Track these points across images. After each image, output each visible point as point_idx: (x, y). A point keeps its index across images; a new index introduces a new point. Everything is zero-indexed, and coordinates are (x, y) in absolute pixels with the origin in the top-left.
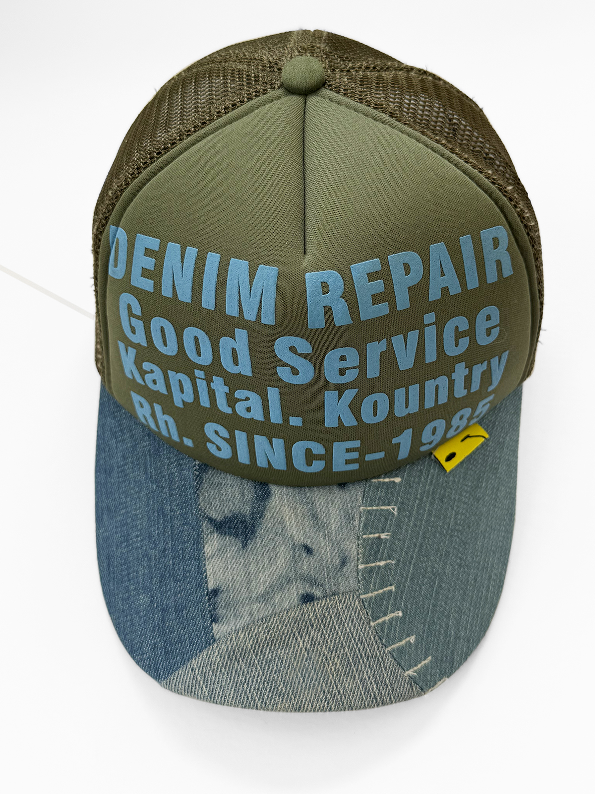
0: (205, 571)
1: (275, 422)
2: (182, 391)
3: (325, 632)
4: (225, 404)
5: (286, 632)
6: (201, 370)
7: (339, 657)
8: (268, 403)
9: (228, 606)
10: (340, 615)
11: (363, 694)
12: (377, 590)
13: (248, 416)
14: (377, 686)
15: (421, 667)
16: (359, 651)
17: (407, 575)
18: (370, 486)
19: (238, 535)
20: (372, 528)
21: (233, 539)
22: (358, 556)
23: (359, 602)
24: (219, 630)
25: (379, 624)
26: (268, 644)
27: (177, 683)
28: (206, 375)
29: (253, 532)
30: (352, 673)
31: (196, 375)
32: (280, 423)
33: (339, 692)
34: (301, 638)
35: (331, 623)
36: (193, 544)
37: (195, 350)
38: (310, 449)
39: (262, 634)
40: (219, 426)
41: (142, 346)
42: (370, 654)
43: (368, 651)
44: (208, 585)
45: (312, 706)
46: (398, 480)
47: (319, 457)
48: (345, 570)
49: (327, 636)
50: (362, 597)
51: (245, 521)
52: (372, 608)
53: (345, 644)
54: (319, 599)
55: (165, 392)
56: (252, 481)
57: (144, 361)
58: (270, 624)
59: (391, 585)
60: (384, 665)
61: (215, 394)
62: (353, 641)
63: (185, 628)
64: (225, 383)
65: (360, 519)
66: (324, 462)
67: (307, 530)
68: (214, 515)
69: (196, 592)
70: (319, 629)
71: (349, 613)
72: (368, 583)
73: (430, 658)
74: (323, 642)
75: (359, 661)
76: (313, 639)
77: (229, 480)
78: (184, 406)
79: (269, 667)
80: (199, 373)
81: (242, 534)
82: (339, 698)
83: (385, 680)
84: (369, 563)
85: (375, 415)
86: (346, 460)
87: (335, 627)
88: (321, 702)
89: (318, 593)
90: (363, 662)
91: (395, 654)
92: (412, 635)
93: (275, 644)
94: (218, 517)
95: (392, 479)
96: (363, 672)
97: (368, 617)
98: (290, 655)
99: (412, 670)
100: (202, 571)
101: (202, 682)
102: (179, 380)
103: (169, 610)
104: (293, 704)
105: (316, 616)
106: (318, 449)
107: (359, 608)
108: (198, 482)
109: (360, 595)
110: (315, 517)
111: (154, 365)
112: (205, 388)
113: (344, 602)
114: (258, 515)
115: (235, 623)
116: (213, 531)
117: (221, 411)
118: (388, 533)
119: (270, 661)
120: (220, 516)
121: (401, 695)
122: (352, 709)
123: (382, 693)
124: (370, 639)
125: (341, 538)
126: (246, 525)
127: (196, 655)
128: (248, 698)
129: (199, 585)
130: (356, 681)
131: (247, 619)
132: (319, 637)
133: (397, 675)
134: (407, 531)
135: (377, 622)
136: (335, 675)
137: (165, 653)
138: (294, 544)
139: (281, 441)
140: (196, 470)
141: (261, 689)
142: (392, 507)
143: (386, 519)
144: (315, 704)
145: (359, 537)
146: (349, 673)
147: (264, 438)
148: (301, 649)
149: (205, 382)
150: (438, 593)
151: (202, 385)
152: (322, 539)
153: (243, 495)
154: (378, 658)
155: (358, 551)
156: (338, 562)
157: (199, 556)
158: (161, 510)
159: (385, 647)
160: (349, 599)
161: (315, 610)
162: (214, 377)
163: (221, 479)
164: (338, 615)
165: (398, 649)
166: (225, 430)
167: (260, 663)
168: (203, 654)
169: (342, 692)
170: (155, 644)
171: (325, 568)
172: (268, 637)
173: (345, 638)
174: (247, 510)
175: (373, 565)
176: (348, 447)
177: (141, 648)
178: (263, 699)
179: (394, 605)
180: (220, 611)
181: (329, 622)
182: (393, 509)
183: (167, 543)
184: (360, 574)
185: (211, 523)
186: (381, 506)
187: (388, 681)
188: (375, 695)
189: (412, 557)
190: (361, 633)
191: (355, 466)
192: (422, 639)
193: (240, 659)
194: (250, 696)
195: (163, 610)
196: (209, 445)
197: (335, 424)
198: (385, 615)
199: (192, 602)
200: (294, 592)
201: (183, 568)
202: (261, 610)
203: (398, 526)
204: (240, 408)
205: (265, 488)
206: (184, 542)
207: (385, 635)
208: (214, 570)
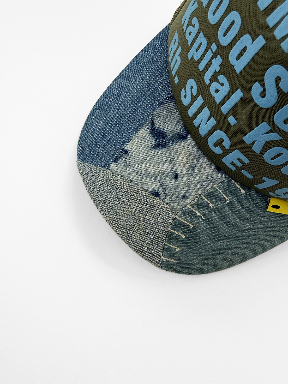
0: (130, 140)
1: (222, 111)
2: (197, 50)
3: (149, 212)
4: (210, 76)
5: (135, 196)
6: (217, 46)
7: (144, 225)
8: (230, 98)
9: (125, 162)
10: (161, 213)
11: (139, 246)
12: (185, 221)
13: (213, 93)
14: (147, 250)
15: (170, 261)
16: (154, 232)
17: (203, 228)
18: (229, 181)
19: (156, 140)
20: (210, 197)
21: (153, 140)
22: (192, 202)
23: (173, 217)
24: (113, 167)
25: (172, 232)
26: (124, 192)
27: (81, 167)
28: (216, 51)
29: (163, 146)
30: (143, 236)
31: (212, 47)
32: (224, 113)
33: (131, 236)
34: (138, 204)
35: (155, 212)
36: (137, 125)
37: (225, 30)
38: (223, 140)
39: (126, 186)
40: (196, 86)
41: (202, 5)
42: (157, 237)
43: (157, 236)
44: (126, 146)
45: (116, 230)
46: (243, 191)
47: (223, 148)
48: (181, 200)
49: (148, 214)
50: (176, 216)
51: (165, 138)
52: (176, 224)
53: (151, 224)
54: (160, 199)
55: (189, 44)
56: (185, 126)
57: (195, 17)
58: (132, 186)
59: (192, 224)
60: (157, 246)
61: (210, 66)
62: (155, 227)
63: (103, 152)
64: (220, 65)
65: (210, 189)
66: (223, 152)
67: (184, 169)
68: (156, 123)
69: (120, 144)
70: (148, 209)
71: (165, 216)
72: (185, 214)
73: (177, 261)
74: (144, 215)
75: (150, 235)
76: (142, 209)
77: (176, 115)
78: (191, 59)
79: (116, 200)
80: (214, 47)
81: (158, 142)
82: (129, 238)
83: (152, 251)
84: (193, 208)
85: (272, 159)
86: (233, 162)
87: (154, 215)
88: (121, 232)
89: (162, 196)
90: (151, 237)
91: (165, 247)
92: (180, 248)
93: (127, 195)
94: (156, 125)
95: (241, 188)
96: (147, 240)
97: (170, 225)
98: (127, 205)
99: (165, 258)
100: (129, 139)
101: (89, 177)
102: (202, 42)
103: (105, 139)
104: (111, 222)
105: (152, 204)
106: (227, 144)
107: (171, 219)
108: (164, 102)
109: (176, 215)
110: (193, 168)
111: (198, 23)
112: (209, 58)
113: (168, 211)
114: (172, 141)
115: (121, 171)
116: (149, 128)
117: (204, 79)
118: (214, 206)
119: (119, 198)
120: (157, 125)
121: (152, 261)
122: (130, 246)
123: (146, 253)
124: (163, 233)
125: (193, 187)
126: (163, 140)
127: (97, 166)
128: (98, 201)
129: (123, 143)
130: (141, 240)
131: (126, 175)
132: (145, 211)
133: (158, 254)
134: (222, 213)
135: (172, 230)
136: (136, 230)
137: (89, 152)
138: (173, 169)
139: (215, 122)
140: (168, 96)
141: (106, 204)
142: (228, 199)
143: (220, 201)
144: (118, 230)
145: (201, 195)
146: (142, 234)
147: (209, 113)
148: (134, 208)
149: (212, 55)
150: (207, 245)
151: (209, 54)
152: (186, 179)
153: (175, 127)
154: (158, 242)
155: (195, 199)
156: (182, 194)
157: (134, 132)
158: (140, 98)
159: (165, 241)
160: (171, 212)
161: (154, 201)
162: (219, 56)
163: (174, 111)
164: (160, 212)
165: (169, 247)
166: (196, 90)
167: (115, 195)
168: (99, 168)
169: (132, 238)
170: (89, 145)
171: (175, 191)
172: (127, 190)
173: (154, 223)
174: (170, 135)
175: (194, 211)
176: (240, 158)
177: (84, 141)
178: (103, 208)
179: (185, 232)
180: (121, 161)
181: (154, 211)
182: (227, 200)
183: (129, 114)
184: (185, 208)
185: (151, 124)
186: (224, 194)
187: (152, 252)
188: (142, 251)
189: (212, 224)
190: (162, 227)
191: (233, 168)
192: (182, 253)
193: (109, 186)
194: (100, 201)
195: (103, 136)
196: (183, 90)
197: (248, 142)
198: (178, 232)
199: (115, 146)
200: (154, 186)
201: (125, 129)
202: (135, 178)
203: (221, 208)
204: (215, 86)
205: (186, 134)
206: (135, 120)
207: (170, 237)
208: (134, 143)
